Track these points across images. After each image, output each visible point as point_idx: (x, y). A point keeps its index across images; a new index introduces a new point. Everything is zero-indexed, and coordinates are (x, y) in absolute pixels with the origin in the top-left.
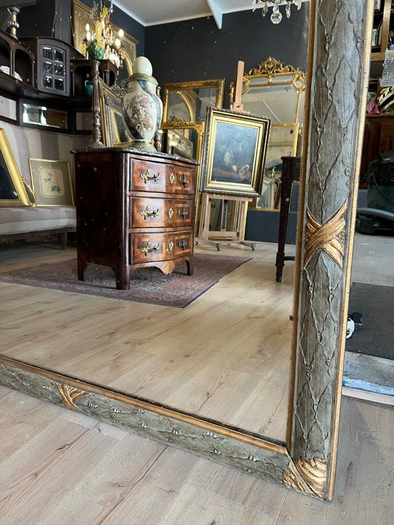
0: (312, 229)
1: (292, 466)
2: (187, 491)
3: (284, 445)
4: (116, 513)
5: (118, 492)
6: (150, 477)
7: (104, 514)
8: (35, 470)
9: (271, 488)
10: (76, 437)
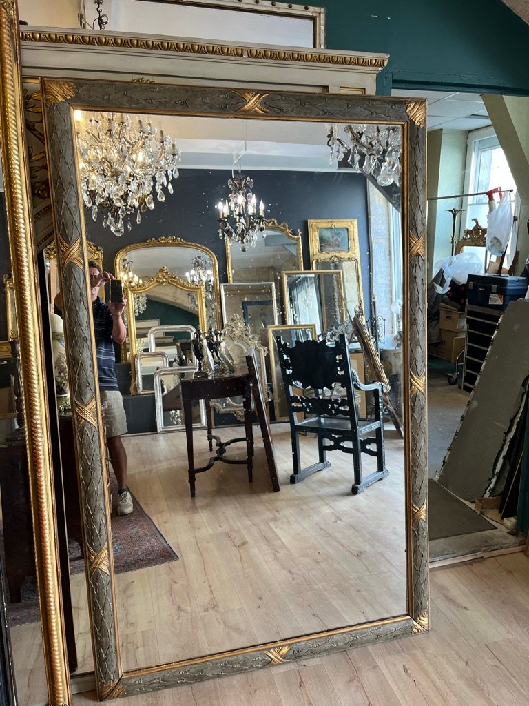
0: (416, 511)
1: (415, 623)
2: (380, 662)
3: (407, 615)
4: (367, 690)
5: (356, 683)
6: (358, 668)
7: (363, 693)
8: (306, 703)
9: (405, 640)
10: (299, 677)
